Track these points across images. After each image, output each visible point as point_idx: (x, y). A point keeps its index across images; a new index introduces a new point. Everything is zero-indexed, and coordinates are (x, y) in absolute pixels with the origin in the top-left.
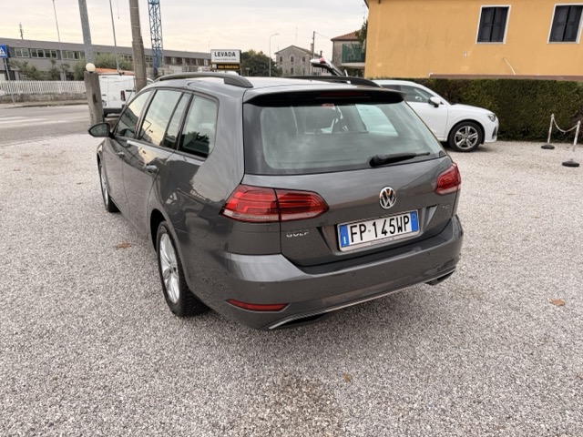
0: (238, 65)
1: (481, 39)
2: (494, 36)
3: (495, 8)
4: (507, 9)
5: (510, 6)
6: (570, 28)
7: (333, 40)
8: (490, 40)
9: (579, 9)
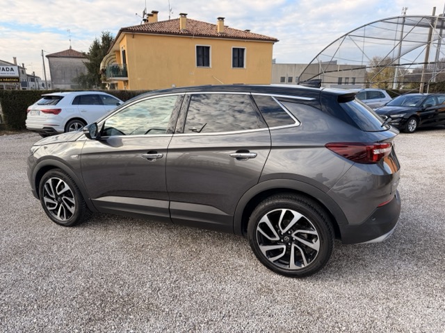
0: (18, 78)
1: (198, 65)
2: (205, 63)
3: (203, 47)
4: (208, 48)
5: (210, 46)
6: (240, 60)
8: (203, 66)
9: (243, 50)
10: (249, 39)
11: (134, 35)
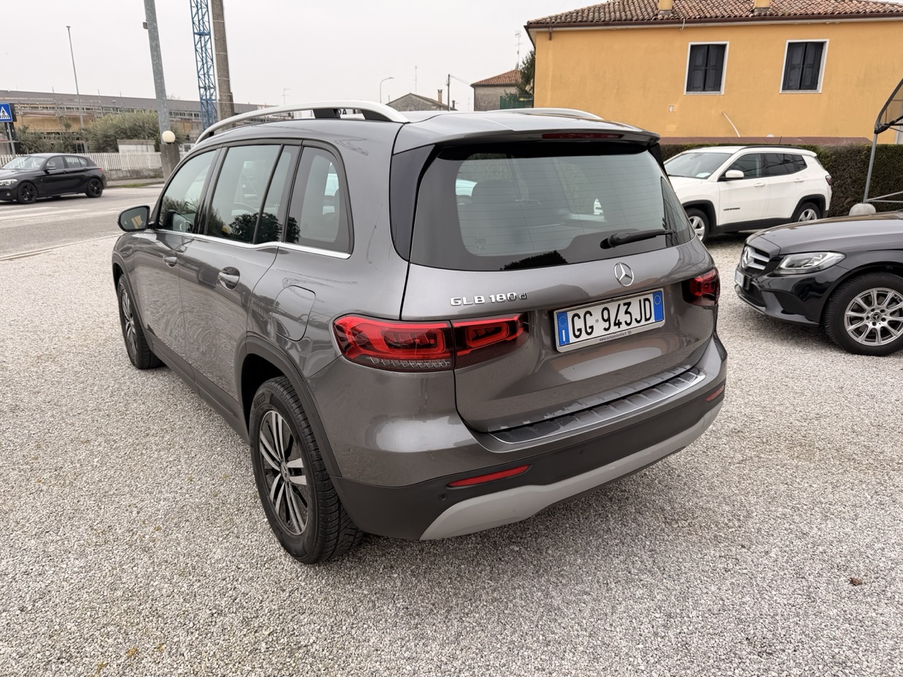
1: (690, 87)
2: (710, 82)
3: (708, 46)
4: (724, 46)
5: (728, 43)
6: (808, 71)
7: (474, 86)
8: (704, 90)
9: (820, 46)
10: (839, 16)
11: (550, 33)
